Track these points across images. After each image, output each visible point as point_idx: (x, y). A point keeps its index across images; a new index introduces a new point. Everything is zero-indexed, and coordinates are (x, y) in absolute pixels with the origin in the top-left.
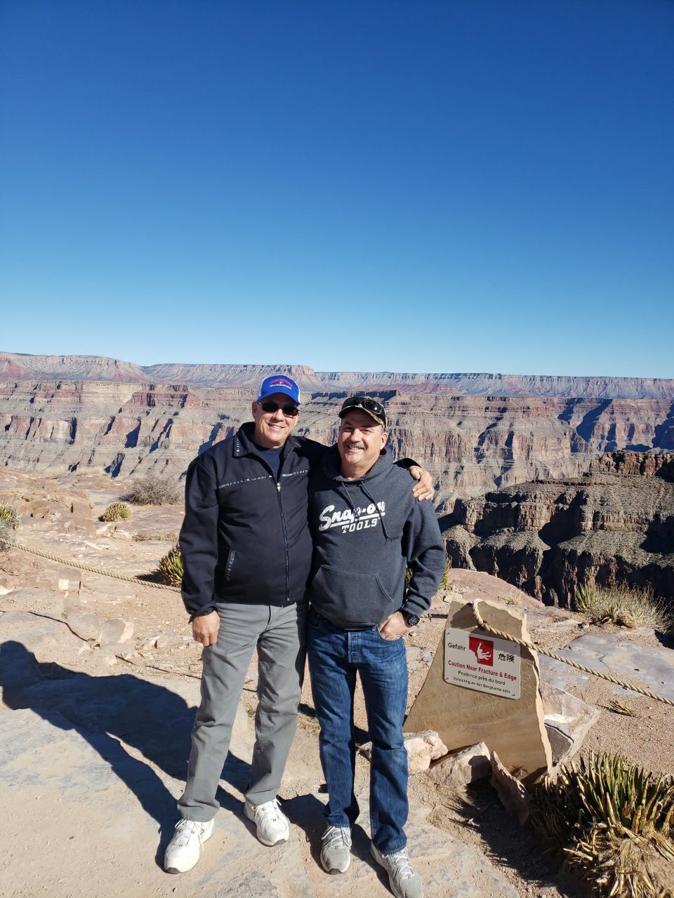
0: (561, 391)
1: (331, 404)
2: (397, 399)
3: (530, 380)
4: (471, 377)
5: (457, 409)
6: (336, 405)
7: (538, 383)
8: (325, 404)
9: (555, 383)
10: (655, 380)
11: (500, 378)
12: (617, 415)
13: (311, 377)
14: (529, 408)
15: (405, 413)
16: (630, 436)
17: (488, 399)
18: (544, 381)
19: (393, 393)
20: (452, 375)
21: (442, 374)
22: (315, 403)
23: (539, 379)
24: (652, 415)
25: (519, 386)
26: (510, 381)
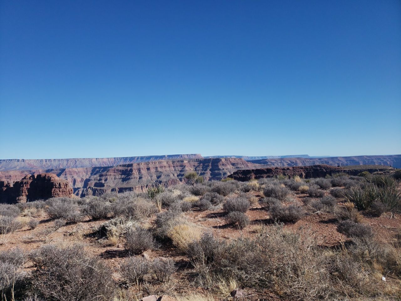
3: (40, 161)
4: (8, 161)
7: (44, 163)
10: (97, 159)
11: (23, 161)
12: (68, 176)
16: (74, 184)
18: (47, 161)
23: (44, 161)
24: (84, 174)
25: (35, 165)
26: (30, 163)
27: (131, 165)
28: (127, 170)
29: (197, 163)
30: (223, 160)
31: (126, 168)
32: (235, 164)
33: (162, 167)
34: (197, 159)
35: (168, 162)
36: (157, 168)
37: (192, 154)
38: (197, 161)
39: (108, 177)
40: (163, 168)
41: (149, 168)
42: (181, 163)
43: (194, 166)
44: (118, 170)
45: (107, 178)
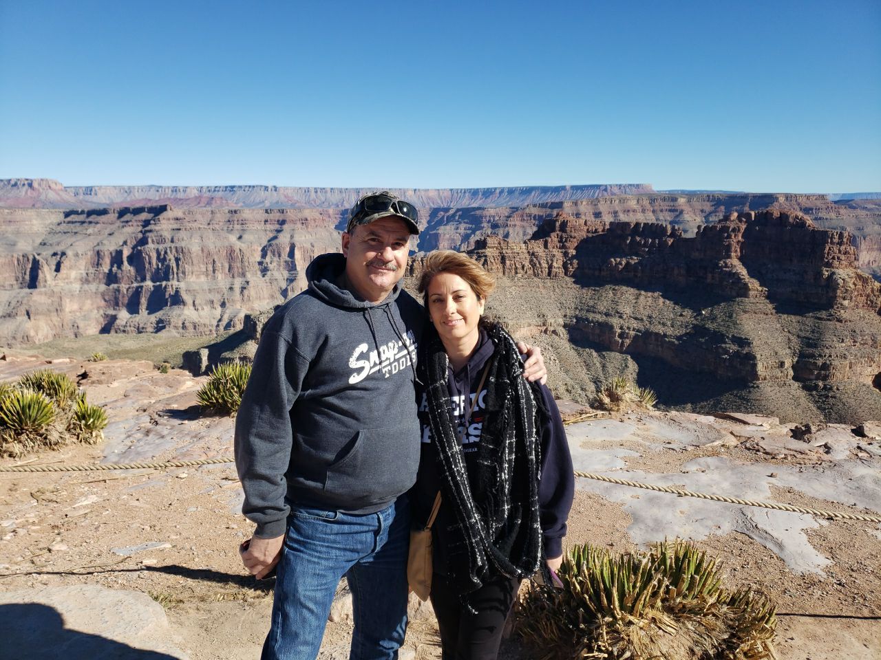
0: (335, 202)
1: (90, 222)
2: (168, 214)
3: (305, 191)
4: (247, 189)
5: (236, 222)
6: (97, 223)
7: (313, 195)
8: (83, 223)
9: (329, 194)
11: (276, 190)
13: (61, 193)
14: (307, 220)
15: (180, 229)
17: (267, 211)
18: (319, 192)
19: (163, 209)
20: (226, 187)
21: (216, 187)
22: (69, 222)
23: (313, 191)
25: (295, 198)
26: (285, 193)
27: (559, 205)
28: (550, 215)
29: (708, 204)
30: (782, 199)
31: (549, 211)
32: (812, 209)
33: (628, 211)
34: (708, 196)
35: (641, 202)
36: (616, 213)
37: (631, 185)
38: (708, 201)
39: (511, 230)
40: (631, 214)
41: (600, 213)
42: (672, 204)
43: (702, 211)
44: (530, 216)
45: (508, 233)
